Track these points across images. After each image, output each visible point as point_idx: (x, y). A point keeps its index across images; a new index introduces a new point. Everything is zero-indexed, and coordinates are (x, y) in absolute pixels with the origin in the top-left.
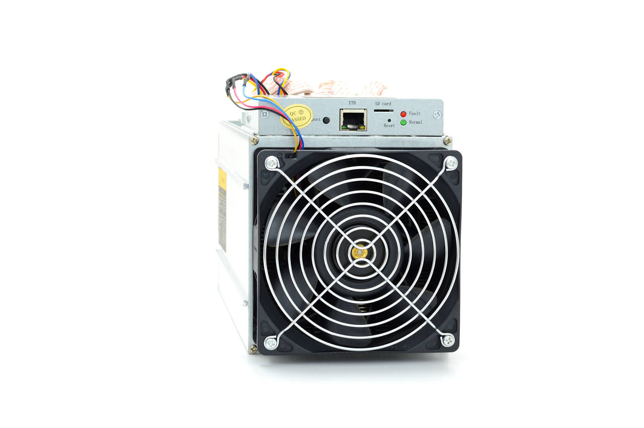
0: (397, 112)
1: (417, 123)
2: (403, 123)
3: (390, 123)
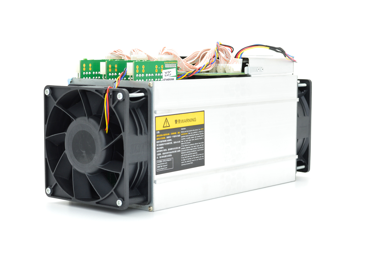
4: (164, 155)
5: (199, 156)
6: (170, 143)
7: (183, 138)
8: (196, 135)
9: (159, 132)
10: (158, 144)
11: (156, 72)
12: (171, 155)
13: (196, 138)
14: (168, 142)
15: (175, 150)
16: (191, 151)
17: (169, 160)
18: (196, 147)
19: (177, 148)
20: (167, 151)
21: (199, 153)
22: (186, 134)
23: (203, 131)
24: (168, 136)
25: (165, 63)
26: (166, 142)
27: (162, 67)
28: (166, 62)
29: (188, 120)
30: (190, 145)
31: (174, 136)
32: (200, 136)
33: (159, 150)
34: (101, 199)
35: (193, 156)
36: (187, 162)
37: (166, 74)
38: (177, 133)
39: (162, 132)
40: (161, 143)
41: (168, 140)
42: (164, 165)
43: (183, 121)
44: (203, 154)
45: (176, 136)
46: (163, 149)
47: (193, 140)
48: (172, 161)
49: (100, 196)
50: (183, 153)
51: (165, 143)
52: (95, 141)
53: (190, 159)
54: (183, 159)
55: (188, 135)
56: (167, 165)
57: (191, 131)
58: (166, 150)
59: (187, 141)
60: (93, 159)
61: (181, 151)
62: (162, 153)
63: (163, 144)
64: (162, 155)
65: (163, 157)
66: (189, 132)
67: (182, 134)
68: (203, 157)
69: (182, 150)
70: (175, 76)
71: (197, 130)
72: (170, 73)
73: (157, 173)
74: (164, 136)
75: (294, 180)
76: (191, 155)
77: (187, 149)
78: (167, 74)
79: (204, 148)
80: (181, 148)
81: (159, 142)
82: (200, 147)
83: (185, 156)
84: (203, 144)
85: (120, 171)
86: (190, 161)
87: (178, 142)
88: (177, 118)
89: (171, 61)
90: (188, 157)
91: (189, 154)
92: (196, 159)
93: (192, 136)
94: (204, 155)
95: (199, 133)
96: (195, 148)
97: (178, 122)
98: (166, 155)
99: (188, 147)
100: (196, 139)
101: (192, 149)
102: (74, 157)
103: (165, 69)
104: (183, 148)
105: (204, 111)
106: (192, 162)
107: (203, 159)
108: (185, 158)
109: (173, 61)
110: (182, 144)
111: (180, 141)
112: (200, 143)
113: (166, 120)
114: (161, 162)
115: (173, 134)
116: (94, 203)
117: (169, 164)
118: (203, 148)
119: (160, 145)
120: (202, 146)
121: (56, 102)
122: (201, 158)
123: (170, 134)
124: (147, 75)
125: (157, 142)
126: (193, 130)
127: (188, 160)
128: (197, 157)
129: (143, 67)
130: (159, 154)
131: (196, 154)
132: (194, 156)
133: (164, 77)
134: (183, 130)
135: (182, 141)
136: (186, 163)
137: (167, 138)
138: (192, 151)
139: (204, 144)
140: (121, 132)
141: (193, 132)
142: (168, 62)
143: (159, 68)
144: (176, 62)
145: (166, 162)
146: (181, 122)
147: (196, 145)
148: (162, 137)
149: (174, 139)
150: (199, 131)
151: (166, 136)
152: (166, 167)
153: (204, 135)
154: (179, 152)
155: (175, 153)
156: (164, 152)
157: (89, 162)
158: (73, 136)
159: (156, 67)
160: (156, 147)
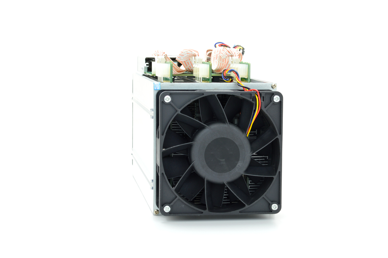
34: (247, 206)
49: (246, 204)
52: (239, 147)
60: (236, 166)
85: (275, 175)
102: (208, 167)
116: (237, 212)
121: (180, 110)
140: (277, 135)
157: (230, 171)
158: (207, 145)
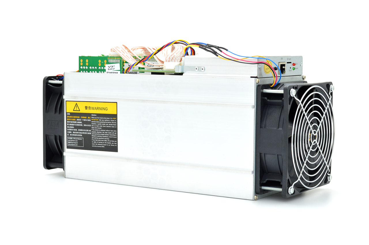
0: (292, 63)
1: (297, 68)
2: (294, 69)
3: (290, 69)
4: (74, 134)
5: (111, 142)
6: (80, 125)
7: (93, 123)
8: (108, 122)
9: (69, 113)
10: (68, 123)
11: (100, 65)
12: (81, 135)
13: (107, 125)
14: (78, 124)
15: (85, 132)
16: (102, 135)
17: (80, 139)
18: (108, 134)
19: (87, 130)
20: (78, 131)
21: (111, 139)
22: (97, 120)
23: (115, 121)
24: (78, 119)
25: (108, 58)
26: (77, 124)
27: (105, 61)
28: (110, 58)
29: (98, 108)
30: (101, 130)
31: (84, 120)
32: (112, 125)
33: (70, 128)
35: (105, 141)
36: (99, 144)
37: (109, 68)
38: (87, 117)
39: (72, 114)
40: (71, 123)
41: (78, 122)
42: (74, 142)
43: (93, 108)
44: (115, 141)
45: (86, 120)
46: (74, 129)
47: (104, 126)
48: (82, 140)
50: (93, 136)
51: (75, 123)
53: (101, 142)
54: (94, 141)
55: (99, 121)
56: (77, 143)
57: (102, 118)
58: (76, 130)
59: (98, 126)
61: (91, 134)
62: (72, 131)
63: (73, 125)
64: (73, 134)
65: (73, 135)
66: (100, 119)
67: (92, 120)
68: (115, 144)
69: (93, 133)
70: (119, 70)
71: (109, 118)
72: (114, 67)
73: (68, 147)
74: (74, 118)
75: (252, 199)
76: (102, 140)
77: (98, 133)
78: (111, 68)
79: (117, 136)
80: (91, 131)
81: (69, 122)
82: (113, 134)
83: (97, 139)
84: (115, 132)
86: (101, 144)
87: (89, 126)
88: (88, 105)
89: (115, 57)
90: (99, 140)
91: (100, 138)
92: (108, 144)
93: (104, 123)
94: (117, 142)
95: (111, 122)
96: (106, 134)
97: (88, 109)
98: (77, 134)
99: (99, 131)
100: (107, 127)
101: (103, 135)
103: (108, 63)
104: (94, 132)
105: (117, 103)
106: (103, 146)
107: (116, 146)
108: (95, 141)
109: (116, 57)
110: (92, 128)
111: (90, 125)
112: (112, 131)
113: (76, 105)
114: (72, 139)
115: (83, 117)
117: (80, 143)
118: (115, 136)
119: (71, 125)
120: (114, 134)
122: (113, 144)
123: (80, 117)
124: (91, 68)
125: (68, 122)
126: (105, 118)
127: (99, 143)
128: (109, 143)
129: (87, 61)
130: (69, 132)
131: (108, 140)
132: (107, 141)
133: (107, 71)
134: (93, 116)
135: (93, 126)
136: (97, 145)
137: (77, 120)
138: (103, 137)
139: (117, 132)
141: (104, 119)
142: (111, 58)
143: (102, 62)
144: (120, 58)
145: (76, 140)
146: (91, 109)
147: (108, 132)
148: (73, 118)
149: (84, 123)
150: (111, 120)
151: (76, 119)
152: (76, 144)
153: (117, 124)
154: (89, 134)
155: (85, 134)
156: (74, 131)
159: (100, 61)
160: (67, 126)
